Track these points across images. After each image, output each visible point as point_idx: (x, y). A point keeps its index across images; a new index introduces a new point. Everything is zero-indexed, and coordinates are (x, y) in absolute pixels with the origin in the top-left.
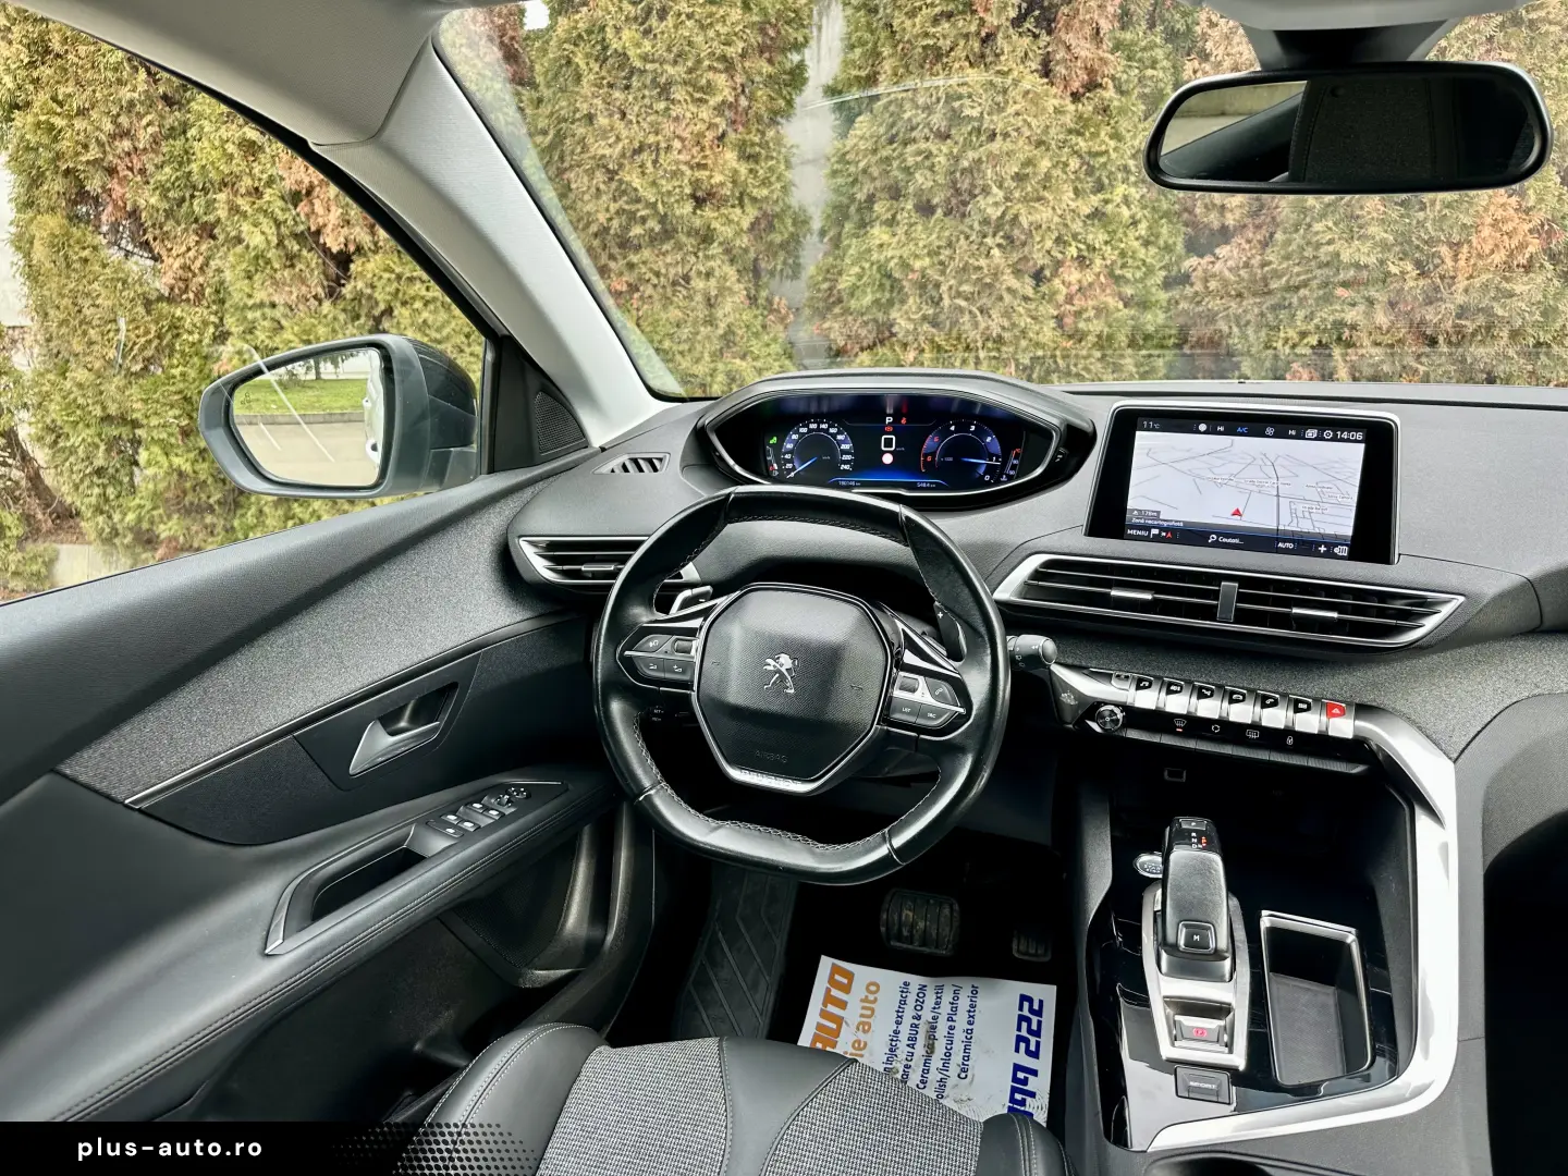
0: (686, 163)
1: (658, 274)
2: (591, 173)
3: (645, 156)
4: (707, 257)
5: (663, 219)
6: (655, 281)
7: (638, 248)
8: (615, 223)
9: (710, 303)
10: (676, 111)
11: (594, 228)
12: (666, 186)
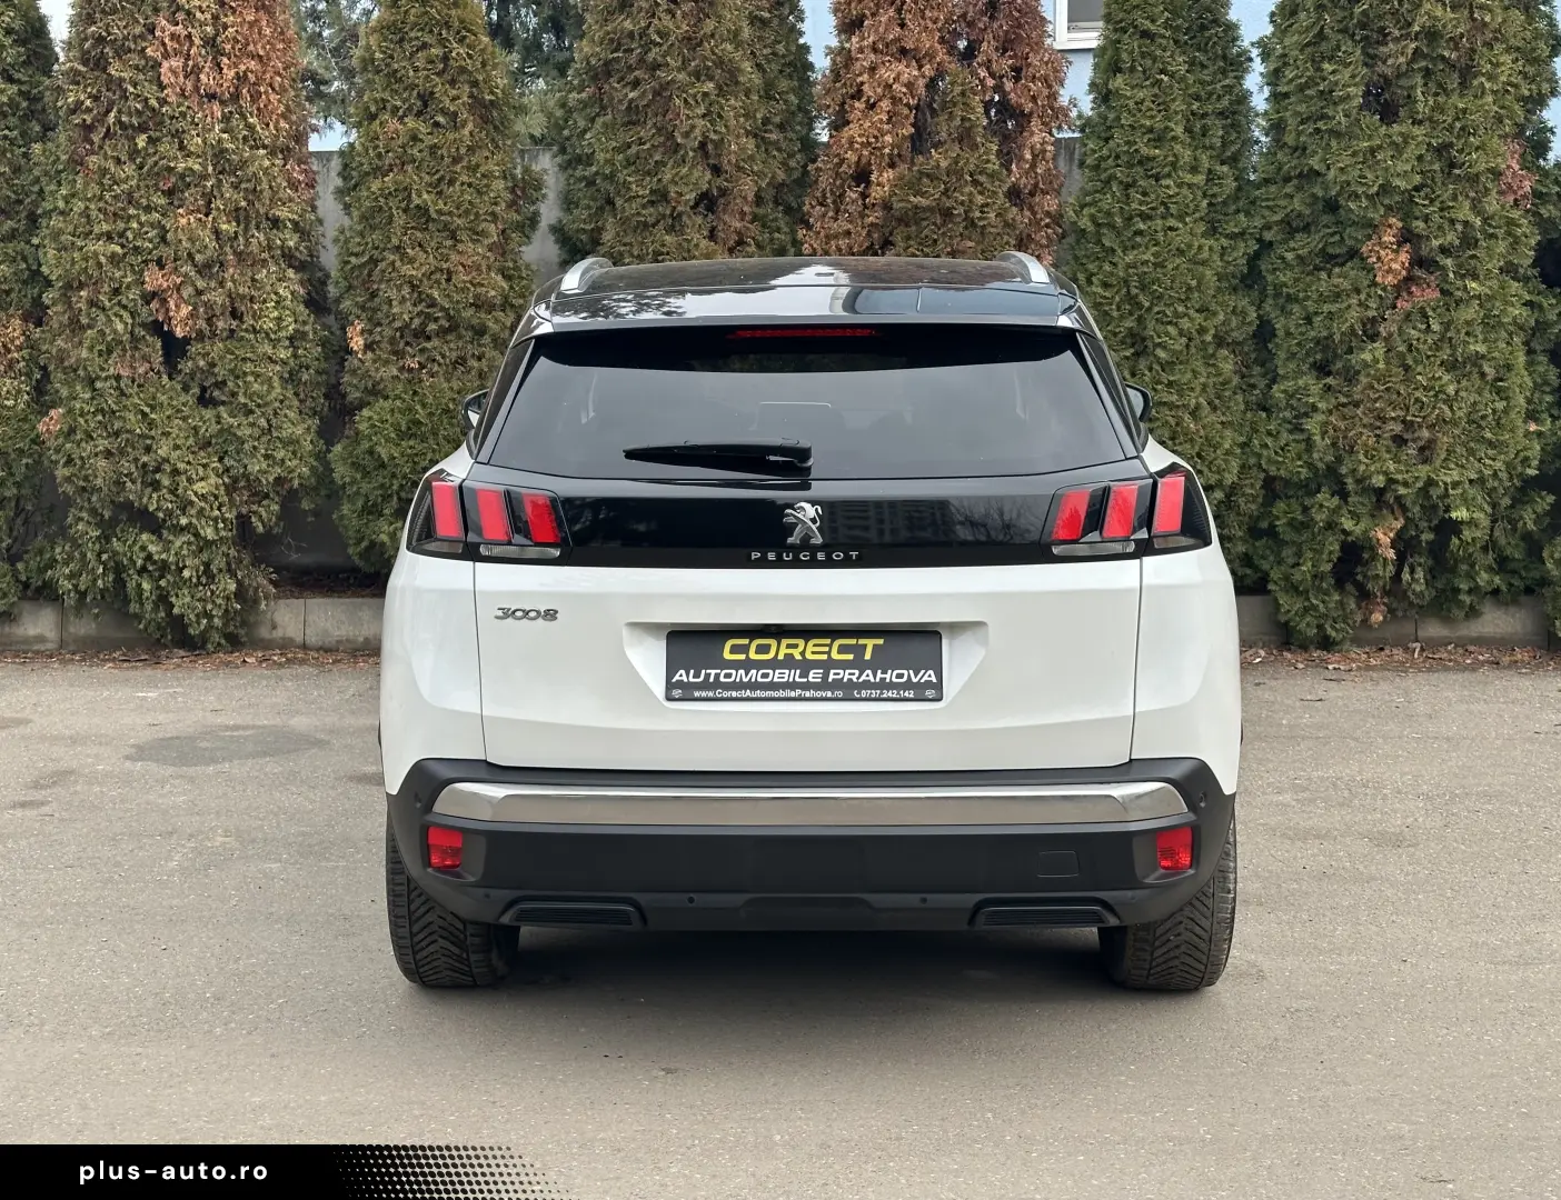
0: (471, 282)
1: (443, 357)
2: (399, 288)
3: (438, 276)
4: (480, 345)
5: (449, 318)
6: (442, 361)
7: (429, 338)
8: (417, 322)
9: (481, 375)
10: (460, 247)
11: (398, 324)
12: (456, 297)
